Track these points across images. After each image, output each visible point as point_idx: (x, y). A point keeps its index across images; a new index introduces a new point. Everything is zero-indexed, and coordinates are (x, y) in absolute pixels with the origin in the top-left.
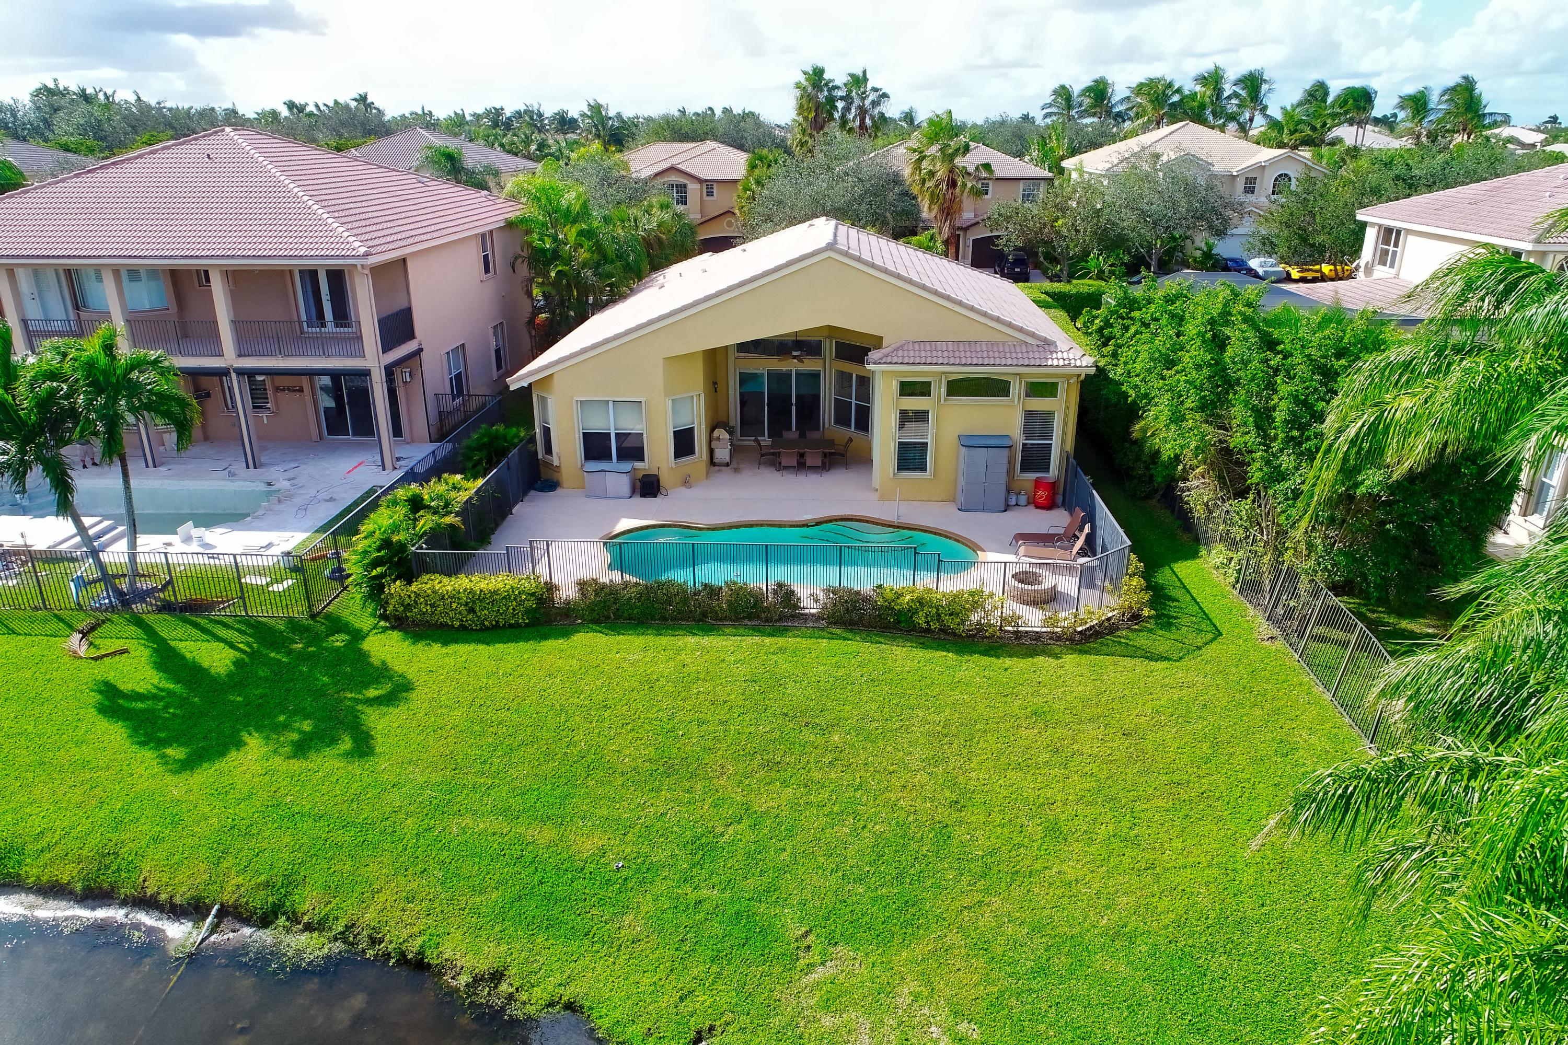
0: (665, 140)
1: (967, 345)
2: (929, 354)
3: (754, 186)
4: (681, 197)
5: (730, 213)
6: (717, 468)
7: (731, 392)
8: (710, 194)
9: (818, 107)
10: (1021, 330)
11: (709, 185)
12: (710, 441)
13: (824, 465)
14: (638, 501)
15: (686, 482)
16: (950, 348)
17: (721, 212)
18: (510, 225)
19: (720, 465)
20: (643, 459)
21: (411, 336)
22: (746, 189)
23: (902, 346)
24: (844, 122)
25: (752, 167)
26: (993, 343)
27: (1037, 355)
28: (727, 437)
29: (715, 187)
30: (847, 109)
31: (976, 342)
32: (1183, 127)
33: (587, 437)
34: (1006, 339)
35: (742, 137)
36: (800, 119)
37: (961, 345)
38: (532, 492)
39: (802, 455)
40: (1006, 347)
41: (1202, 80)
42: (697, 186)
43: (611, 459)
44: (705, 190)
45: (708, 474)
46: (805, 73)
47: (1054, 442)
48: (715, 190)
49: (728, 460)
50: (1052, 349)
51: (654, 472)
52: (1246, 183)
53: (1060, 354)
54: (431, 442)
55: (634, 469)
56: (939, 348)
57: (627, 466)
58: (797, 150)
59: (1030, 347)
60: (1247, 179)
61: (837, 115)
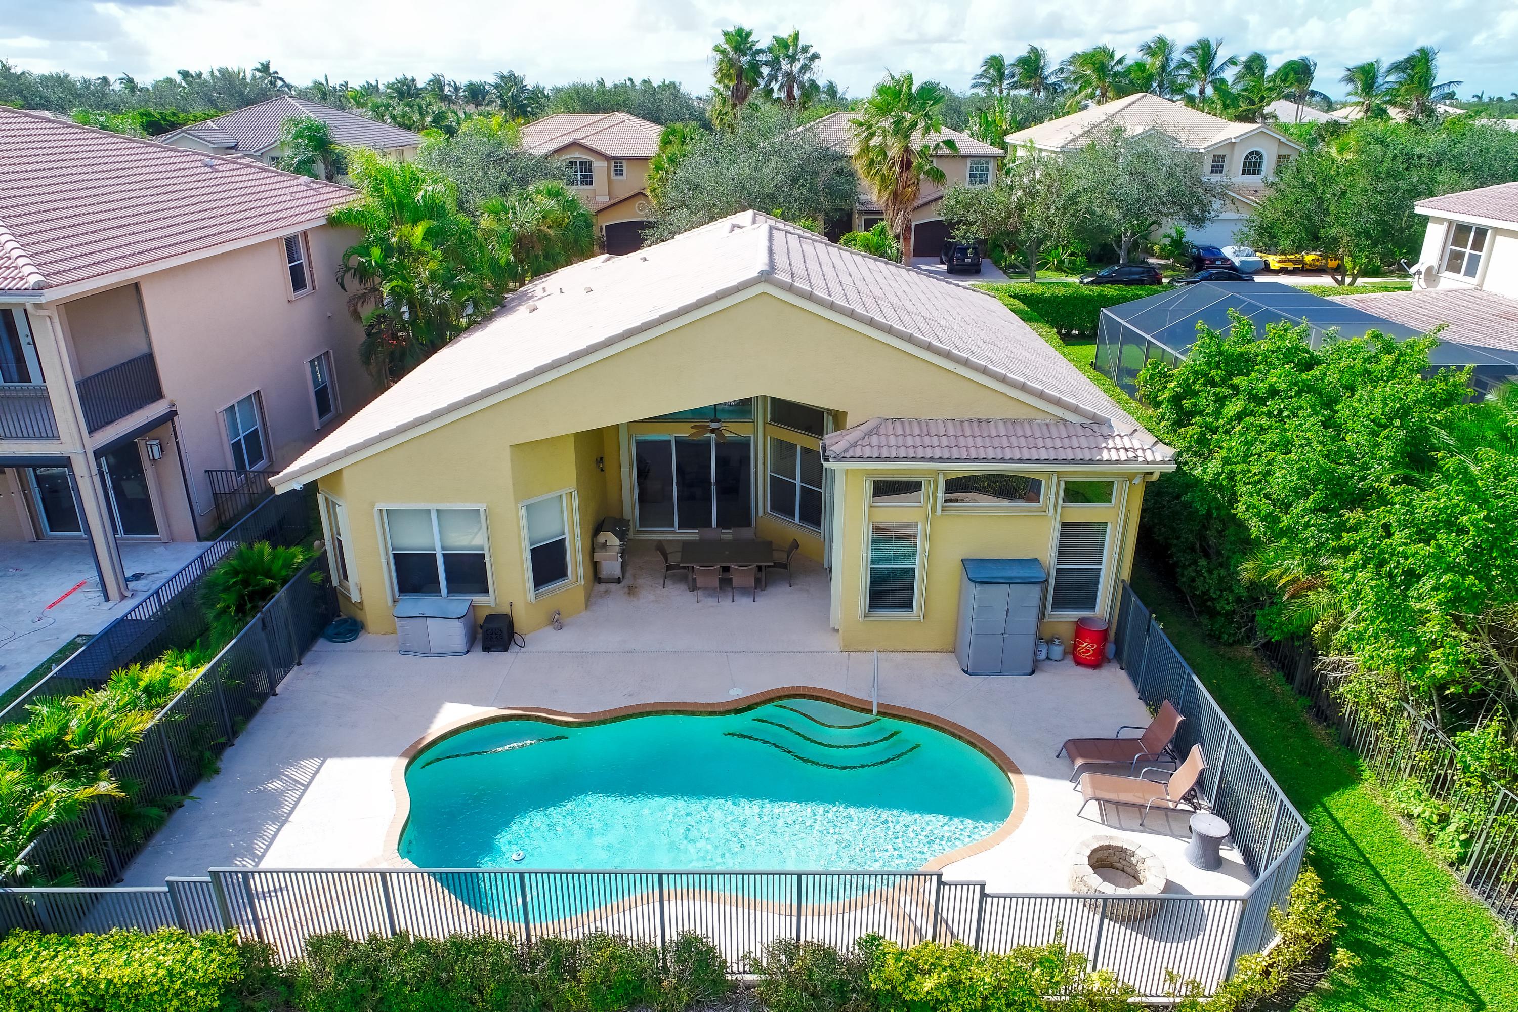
0: (574, 112)
1: (975, 425)
2: (918, 442)
3: (667, 165)
4: (586, 176)
5: (640, 194)
6: (603, 587)
7: (625, 470)
8: (619, 172)
9: (741, 73)
10: (1058, 402)
11: (617, 163)
12: (593, 550)
13: (758, 581)
14: (479, 657)
15: (556, 621)
16: (951, 432)
17: (632, 193)
18: (333, 222)
19: (609, 581)
20: (486, 591)
21: (158, 394)
22: (658, 168)
23: (877, 428)
24: (769, 92)
25: (666, 142)
26: (1014, 422)
27: (1084, 442)
28: (617, 542)
29: (624, 165)
30: (773, 77)
31: (988, 421)
32: (1141, 99)
33: (400, 560)
34: (1033, 415)
35: (658, 109)
36: (721, 88)
37: (966, 424)
38: (321, 644)
39: (726, 569)
40: (1035, 427)
41: (1148, 49)
42: (604, 164)
43: (438, 590)
44: (613, 169)
45: (589, 600)
46: (726, 34)
47: (1104, 567)
48: (624, 169)
49: (619, 574)
50: (1106, 432)
51: (505, 610)
52: (1214, 162)
53: (1118, 439)
54: (199, 539)
55: (473, 607)
56: (933, 431)
57: (460, 604)
58: (716, 122)
59: (1071, 428)
60: (1215, 156)
61: (762, 83)
